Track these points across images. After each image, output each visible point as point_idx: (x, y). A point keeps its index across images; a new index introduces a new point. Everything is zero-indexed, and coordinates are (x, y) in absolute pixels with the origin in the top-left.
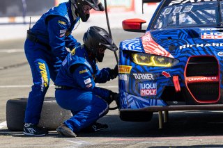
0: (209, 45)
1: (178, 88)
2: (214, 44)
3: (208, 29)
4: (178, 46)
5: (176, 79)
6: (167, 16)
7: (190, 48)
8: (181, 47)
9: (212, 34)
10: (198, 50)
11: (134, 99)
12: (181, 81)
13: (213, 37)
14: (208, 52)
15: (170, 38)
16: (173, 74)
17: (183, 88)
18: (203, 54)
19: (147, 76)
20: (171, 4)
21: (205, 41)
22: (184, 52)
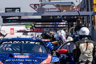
0: (17, 60)
2: (19, 60)
3: (17, 54)
4: (5, 60)
6: (2, 48)
7: (10, 61)
8: (6, 61)
9: (18, 56)
10: (13, 62)
13: (18, 57)
14: (17, 63)
15: (2, 56)
20: (3, 43)
21: (16, 59)
22: (7, 62)
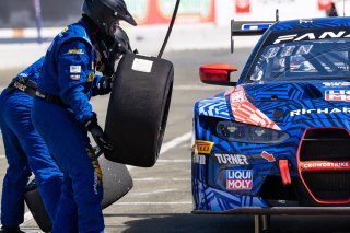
0: (337, 110)
1: (286, 179)
2: (345, 110)
3: (337, 84)
4: (288, 112)
5: (283, 164)
6: (271, 60)
7: (307, 114)
8: (292, 114)
9: (342, 92)
10: (320, 119)
11: (216, 194)
12: (292, 168)
13: (343, 98)
14: (336, 121)
15: (274, 96)
16: (279, 157)
17: (295, 179)
18: (328, 125)
19: (238, 159)
20: (277, 41)
21: (332, 104)
22: (298, 121)
